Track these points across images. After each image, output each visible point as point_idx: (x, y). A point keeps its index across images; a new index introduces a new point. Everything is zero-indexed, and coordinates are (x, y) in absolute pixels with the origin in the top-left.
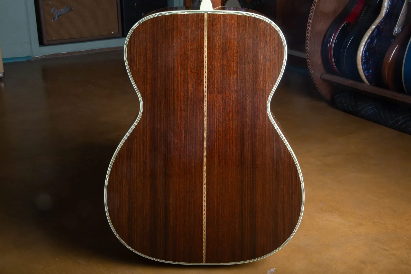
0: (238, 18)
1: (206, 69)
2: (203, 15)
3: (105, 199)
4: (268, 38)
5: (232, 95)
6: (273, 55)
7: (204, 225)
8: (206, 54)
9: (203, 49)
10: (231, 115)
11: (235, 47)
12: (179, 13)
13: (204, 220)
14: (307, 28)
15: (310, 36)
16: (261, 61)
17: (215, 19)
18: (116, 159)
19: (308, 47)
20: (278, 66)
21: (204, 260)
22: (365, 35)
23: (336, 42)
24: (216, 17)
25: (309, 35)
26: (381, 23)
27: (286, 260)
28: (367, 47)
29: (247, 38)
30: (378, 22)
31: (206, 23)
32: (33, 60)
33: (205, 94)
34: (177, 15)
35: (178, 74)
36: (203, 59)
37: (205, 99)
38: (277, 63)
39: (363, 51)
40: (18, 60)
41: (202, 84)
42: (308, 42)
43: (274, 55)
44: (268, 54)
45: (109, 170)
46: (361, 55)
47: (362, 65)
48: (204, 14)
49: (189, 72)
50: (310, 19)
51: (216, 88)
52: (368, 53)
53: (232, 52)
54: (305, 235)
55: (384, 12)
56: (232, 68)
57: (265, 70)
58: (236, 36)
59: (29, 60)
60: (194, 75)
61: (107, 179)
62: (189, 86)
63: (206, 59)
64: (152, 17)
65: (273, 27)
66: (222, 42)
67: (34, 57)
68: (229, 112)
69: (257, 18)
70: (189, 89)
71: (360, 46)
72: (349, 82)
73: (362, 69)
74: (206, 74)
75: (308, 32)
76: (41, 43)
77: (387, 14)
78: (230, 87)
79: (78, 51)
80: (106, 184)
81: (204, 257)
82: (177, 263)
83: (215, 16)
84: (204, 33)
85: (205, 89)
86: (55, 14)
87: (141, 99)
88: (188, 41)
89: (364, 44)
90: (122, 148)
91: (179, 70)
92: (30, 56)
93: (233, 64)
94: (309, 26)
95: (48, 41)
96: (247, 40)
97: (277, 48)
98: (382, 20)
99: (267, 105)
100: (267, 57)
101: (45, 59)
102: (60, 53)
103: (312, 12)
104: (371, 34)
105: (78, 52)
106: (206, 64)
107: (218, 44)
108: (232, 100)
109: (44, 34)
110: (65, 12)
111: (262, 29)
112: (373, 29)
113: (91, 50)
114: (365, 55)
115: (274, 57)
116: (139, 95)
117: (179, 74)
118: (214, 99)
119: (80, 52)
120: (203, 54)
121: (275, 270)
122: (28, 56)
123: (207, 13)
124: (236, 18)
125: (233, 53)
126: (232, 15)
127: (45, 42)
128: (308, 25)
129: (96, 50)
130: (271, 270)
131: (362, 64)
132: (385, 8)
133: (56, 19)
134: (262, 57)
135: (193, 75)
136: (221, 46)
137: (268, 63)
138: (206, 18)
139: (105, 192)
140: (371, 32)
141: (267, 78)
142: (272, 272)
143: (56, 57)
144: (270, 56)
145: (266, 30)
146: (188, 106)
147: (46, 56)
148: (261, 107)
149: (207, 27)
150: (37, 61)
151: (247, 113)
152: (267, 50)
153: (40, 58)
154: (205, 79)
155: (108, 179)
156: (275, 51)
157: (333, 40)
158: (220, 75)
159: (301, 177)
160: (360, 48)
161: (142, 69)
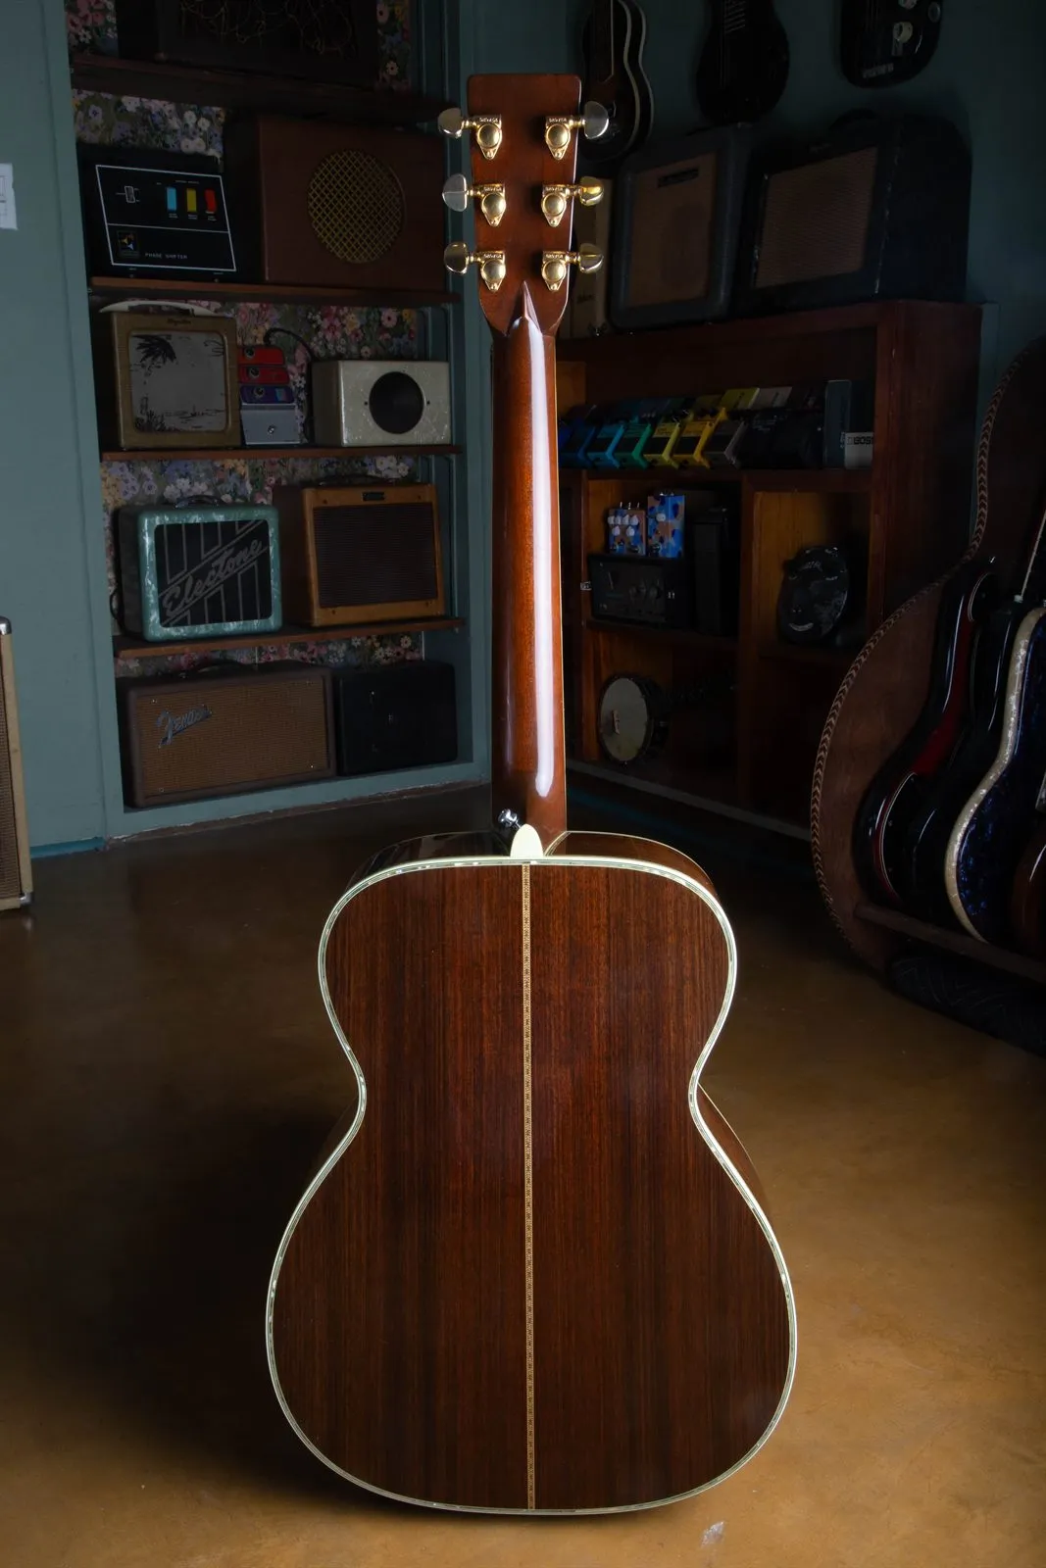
0: (607, 876)
1: (527, 1004)
2: (518, 869)
3: (269, 1337)
4: (686, 923)
5: (597, 1068)
6: (700, 968)
7: (530, 1405)
8: (527, 966)
9: (521, 952)
10: (595, 1120)
11: (602, 948)
12: (457, 865)
13: (530, 1394)
14: (813, 791)
15: (821, 808)
16: (670, 981)
17: (549, 878)
18: (298, 1229)
19: (817, 837)
20: (715, 992)
21: (531, 1502)
22: (963, 813)
23: (891, 825)
24: (552, 875)
25: (818, 809)
26: (1001, 781)
27: (755, 1494)
28: (968, 843)
29: (632, 923)
30: (995, 780)
31: (526, 889)
32: (108, 848)
33: (527, 1065)
34: (453, 870)
35: (456, 1016)
36: (521, 977)
37: (527, 1077)
38: (711, 986)
39: (959, 852)
40: (70, 851)
41: (518, 1040)
42: (817, 825)
43: (703, 966)
44: (688, 964)
45: (279, 1259)
46: (954, 865)
47: (960, 892)
48: (521, 867)
49: (484, 1011)
50: (820, 766)
51: (556, 1051)
52: (971, 859)
53: (594, 960)
54: (808, 1412)
55: (1007, 753)
56: (596, 999)
57: (680, 1002)
58: (604, 921)
59: (97, 850)
60: (497, 1017)
61: (273, 1283)
62: (485, 1046)
63: (527, 978)
64: (389, 875)
65: (698, 897)
66: (567, 935)
67: (110, 839)
68: (591, 1110)
69: (658, 876)
70: (486, 1053)
71: (952, 842)
72: (926, 932)
73: (959, 900)
74: (527, 1016)
75: (815, 801)
76: (131, 802)
77: (1014, 759)
78: (590, 1047)
79: (223, 818)
80: (271, 1295)
81: (531, 1493)
82: (458, 1508)
83: (549, 872)
84: (521, 915)
85: (527, 1053)
86: (166, 728)
87: (362, 1079)
88: (482, 933)
89: (960, 836)
90: (312, 1203)
91: (459, 1006)
92: (101, 839)
93: (599, 989)
94: (817, 783)
95: (147, 797)
96: (632, 929)
97: (710, 949)
98: (1004, 772)
99: (690, 1093)
100: (685, 972)
101: (138, 845)
102: (176, 827)
103: (824, 749)
104: (978, 811)
105: (223, 822)
106: (527, 990)
107: (559, 939)
108: (596, 1080)
109: (138, 780)
110: (192, 722)
111: (671, 902)
112: (982, 798)
113: (257, 815)
114: (966, 865)
115: (703, 970)
116: (356, 1068)
117: (459, 1016)
118: (550, 1078)
119: (228, 820)
120: (521, 964)
121: (726, 1528)
122: (96, 838)
123: (528, 865)
124: (603, 875)
125: (598, 961)
126: (591, 869)
127: (139, 799)
128: (814, 781)
130: (715, 1527)
131: (959, 887)
132: (1009, 744)
133: (169, 741)
134: (671, 971)
135: (494, 1018)
136: (567, 945)
137: (688, 986)
138: (526, 876)
139: (269, 1319)
140: (976, 805)
141: (687, 1022)
142: (717, 1534)
143: (165, 839)
144: (693, 969)
145: (680, 905)
146: (484, 1095)
147: (141, 834)
148: (674, 1098)
149: (529, 899)
150: (118, 848)
151: (638, 1113)
152: (684, 953)
153: (124, 840)
154: (527, 1027)
155: (275, 1282)
156: (705, 956)
157: (882, 816)
158: (565, 1017)
159: (785, 1278)
160: (950, 848)
161: (363, 1005)
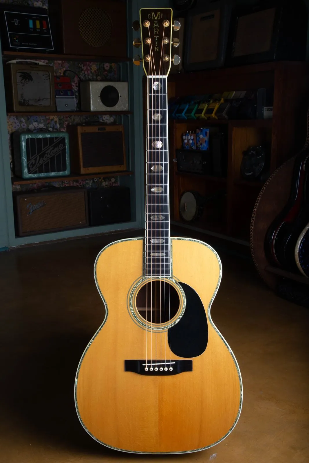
14: (251, 228)
15: (253, 234)
19: (252, 243)
22: (301, 235)
23: (277, 239)
27: (227, 446)
28: (302, 245)
32: (10, 250)
39: (299, 248)
42: (252, 239)
46: (298, 252)
47: (300, 261)
50: (253, 219)
52: (304, 250)
54: (245, 422)
59: (6, 251)
67: (10, 247)
71: (297, 244)
72: (289, 275)
73: (300, 264)
75: (251, 231)
76: (17, 235)
86: (30, 209)
89: (300, 242)
92: (7, 247)
95: (23, 233)
101: (21, 249)
102: (33, 243)
103: (254, 214)
104: (306, 234)
105: (49, 241)
109: (20, 227)
110: (39, 207)
112: (307, 230)
113: (61, 239)
114: (302, 252)
119: (51, 241)
122: (6, 247)
127: (21, 234)
128: (251, 225)
129: (65, 239)
130: (214, 455)
131: (299, 259)
133: (31, 214)
140: (305, 232)
142: (214, 457)
143: (29, 247)
147: (21, 246)
150: (13, 250)
153: (15, 248)
157: (274, 237)
160: (296, 246)
